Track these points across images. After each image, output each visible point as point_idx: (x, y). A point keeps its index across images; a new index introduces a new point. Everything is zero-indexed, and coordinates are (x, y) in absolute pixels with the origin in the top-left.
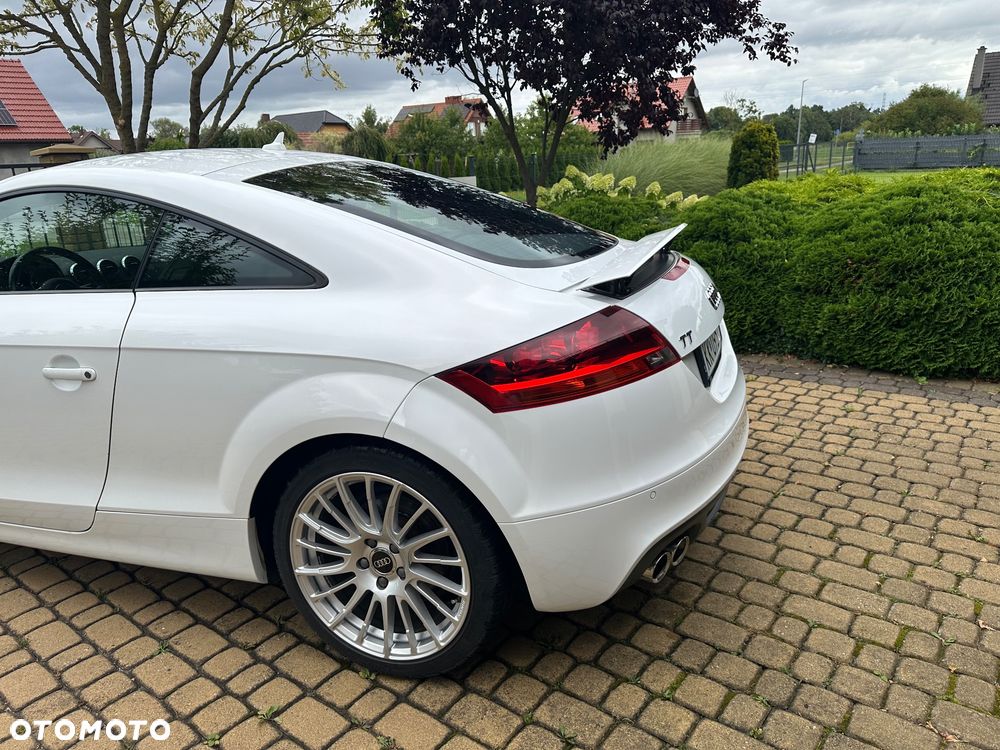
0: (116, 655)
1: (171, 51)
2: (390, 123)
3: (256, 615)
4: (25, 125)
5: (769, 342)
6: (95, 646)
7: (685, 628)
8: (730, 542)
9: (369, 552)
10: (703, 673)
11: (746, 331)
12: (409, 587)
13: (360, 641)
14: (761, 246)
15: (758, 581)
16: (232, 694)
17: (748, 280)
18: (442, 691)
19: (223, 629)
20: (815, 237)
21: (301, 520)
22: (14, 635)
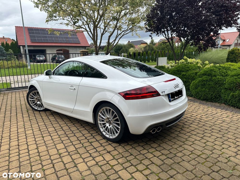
0: (73, 131)
1: (106, 31)
2: (157, 43)
3: (94, 130)
4: (82, 43)
5: (219, 100)
6: (71, 130)
7: (161, 145)
8: (180, 135)
9: (108, 120)
10: (159, 151)
11: (213, 97)
12: (113, 126)
13: (106, 135)
14: (218, 78)
15: (181, 141)
16: (87, 139)
17: (215, 85)
18: (116, 145)
19: (89, 131)
20: (232, 77)
21: (99, 114)
22: (61, 127)
